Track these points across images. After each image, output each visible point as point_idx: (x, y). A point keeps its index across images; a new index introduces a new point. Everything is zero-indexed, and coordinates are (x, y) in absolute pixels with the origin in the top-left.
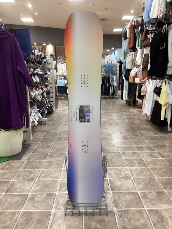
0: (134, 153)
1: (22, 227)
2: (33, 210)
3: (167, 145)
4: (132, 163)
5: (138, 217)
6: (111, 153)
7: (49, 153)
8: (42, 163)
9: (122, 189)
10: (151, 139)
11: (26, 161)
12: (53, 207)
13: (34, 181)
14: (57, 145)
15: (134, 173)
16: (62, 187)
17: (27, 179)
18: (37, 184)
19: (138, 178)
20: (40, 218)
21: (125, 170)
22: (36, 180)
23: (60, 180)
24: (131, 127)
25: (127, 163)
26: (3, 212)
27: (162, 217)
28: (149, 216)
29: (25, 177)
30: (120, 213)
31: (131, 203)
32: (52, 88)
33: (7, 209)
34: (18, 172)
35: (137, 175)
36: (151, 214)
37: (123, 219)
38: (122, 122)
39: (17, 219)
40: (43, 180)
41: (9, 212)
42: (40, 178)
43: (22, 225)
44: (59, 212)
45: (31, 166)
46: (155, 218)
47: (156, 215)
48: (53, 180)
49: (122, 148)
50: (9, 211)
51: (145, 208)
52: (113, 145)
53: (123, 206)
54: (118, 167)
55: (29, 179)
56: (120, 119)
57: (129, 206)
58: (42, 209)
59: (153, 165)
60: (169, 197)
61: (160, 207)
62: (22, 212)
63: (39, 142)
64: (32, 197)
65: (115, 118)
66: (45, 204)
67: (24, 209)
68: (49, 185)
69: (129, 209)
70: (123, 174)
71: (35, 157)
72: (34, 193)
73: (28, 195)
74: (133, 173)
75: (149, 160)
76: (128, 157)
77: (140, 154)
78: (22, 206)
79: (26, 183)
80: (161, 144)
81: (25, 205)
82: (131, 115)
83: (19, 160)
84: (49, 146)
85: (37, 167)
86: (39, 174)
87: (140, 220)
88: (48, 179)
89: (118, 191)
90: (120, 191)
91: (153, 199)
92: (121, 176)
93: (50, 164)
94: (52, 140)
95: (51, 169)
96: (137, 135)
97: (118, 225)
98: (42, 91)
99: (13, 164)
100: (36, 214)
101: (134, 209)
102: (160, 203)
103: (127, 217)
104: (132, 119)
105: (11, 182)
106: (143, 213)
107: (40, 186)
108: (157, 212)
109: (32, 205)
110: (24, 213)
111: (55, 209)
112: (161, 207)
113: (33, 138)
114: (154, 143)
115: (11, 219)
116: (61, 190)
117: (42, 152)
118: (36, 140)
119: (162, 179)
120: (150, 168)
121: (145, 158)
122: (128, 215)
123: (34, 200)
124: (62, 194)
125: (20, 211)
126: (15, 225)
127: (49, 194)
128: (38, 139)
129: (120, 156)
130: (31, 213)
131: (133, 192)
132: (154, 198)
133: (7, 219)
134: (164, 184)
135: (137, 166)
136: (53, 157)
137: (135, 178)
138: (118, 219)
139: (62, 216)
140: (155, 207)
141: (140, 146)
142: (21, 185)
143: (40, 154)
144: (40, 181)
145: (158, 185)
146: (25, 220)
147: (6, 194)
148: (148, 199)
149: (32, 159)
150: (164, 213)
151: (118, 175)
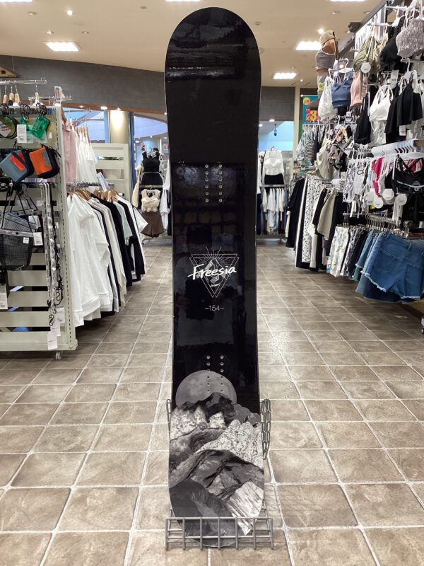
0: (328, 385)
2: (84, 530)
3: (409, 365)
4: (325, 412)
5: (344, 549)
6: (273, 382)
7: (118, 384)
8: (103, 409)
9: (302, 475)
10: (370, 349)
11: (63, 403)
12: (133, 523)
13: (82, 456)
14: (139, 363)
15: (331, 437)
16: (154, 471)
17: (65, 449)
18: (94, 463)
19: (339, 448)
20: (101, 551)
21: (307, 428)
22: (89, 452)
23: (148, 452)
24: (319, 318)
25: (314, 409)
26: (8, 535)
27: (403, 549)
28: (370, 547)
29: (62, 444)
30: (299, 539)
31: (324, 513)
33: (18, 528)
34: (44, 430)
35: (339, 440)
36: (376, 541)
37: (306, 553)
38: (295, 306)
39: (44, 555)
40: (105, 452)
41: (24, 535)
42: (99, 447)
44: (148, 535)
45: (75, 417)
46: (386, 552)
47: (387, 545)
48: (130, 453)
49: (298, 372)
50: (24, 532)
51: (360, 527)
52: (277, 364)
53: (305, 520)
54: (290, 419)
55: (72, 450)
57: (322, 519)
58: (104, 528)
59: (377, 415)
60: (419, 499)
61: (395, 523)
62: (57, 535)
63: (92, 355)
64: (79, 495)
65: (279, 296)
66: (114, 514)
67: (60, 528)
68: (120, 466)
69: (320, 528)
70: (302, 438)
71: (84, 393)
72: (84, 487)
73: (70, 490)
74: (327, 436)
75: (365, 402)
76: (314, 395)
77: (344, 387)
78: (57, 518)
79: (64, 460)
80: (394, 363)
81: (64, 518)
82: (319, 289)
84: (118, 366)
85: (91, 420)
86: (97, 437)
87: (348, 558)
88: (117, 450)
89: (292, 482)
90: (297, 481)
91: (380, 504)
92: (299, 445)
93: (123, 410)
94: (124, 349)
95: (126, 425)
99: (28, 412)
100: (92, 541)
101: (333, 528)
102: (397, 513)
103: (316, 550)
104: (319, 296)
105: (26, 458)
106: (356, 539)
107: (99, 467)
108: (390, 535)
109: (80, 516)
110: (63, 538)
111: (138, 526)
112: (400, 523)
113: (78, 344)
114: (379, 359)
115: (30, 553)
116: (152, 478)
117: (101, 379)
118: (85, 348)
119: (400, 453)
120: (370, 423)
121: (356, 398)
122: (320, 545)
123: (86, 505)
124: (154, 488)
125: (52, 531)
127: (122, 488)
129: (295, 393)
130: (79, 538)
131: (330, 485)
132: (381, 500)
133: (19, 552)
134: (404, 464)
135: (337, 419)
136: (129, 393)
137: (332, 449)
138: (294, 555)
139: (156, 546)
140: (385, 525)
141: (342, 366)
142: (51, 465)
143: (97, 386)
144: (99, 456)
145: (389, 467)
146: (63, 557)
147: (14, 488)
148: (366, 502)
149: (76, 399)
150: (408, 540)
151: (291, 440)
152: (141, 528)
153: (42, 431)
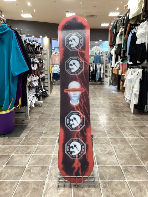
0: (118, 132)
1: (20, 194)
2: (30, 180)
3: (147, 126)
4: (116, 141)
5: (120, 188)
6: (98, 132)
7: (44, 132)
8: (38, 140)
9: (107, 163)
10: (133, 120)
11: (24, 138)
12: (47, 178)
13: (30, 156)
14: (51, 125)
15: (118, 150)
16: (55, 161)
17: (24, 153)
18: (34, 158)
19: (120, 154)
20: (35, 187)
21: (109, 147)
22: (32, 155)
23: (53, 154)
25: (112, 141)
26: (4, 181)
27: (141, 188)
28: (129, 187)
29: (23, 152)
30: (104, 184)
31: (114, 176)
32: (47, 75)
33: (7, 179)
34: (18, 147)
35: (120, 151)
36: (131, 185)
37: (107, 189)
38: (107, 105)
39: (16, 188)
40: (38, 154)
41: (11, 181)
42: (36, 153)
43: (20, 192)
44: (52, 182)
45: (28, 143)
46: (135, 189)
47: (135, 186)
48: (47, 155)
49: (107, 128)
50: (9, 180)
51: (126, 180)
52: (100, 125)
53: (107, 178)
55: (27, 154)
56: (106, 103)
57: (113, 178)
58: (37, 180)
59: (134, 143)
60: (147, 171)
61: (139, 179)
62: (20, 182)
63: (35, 122)
64: (29, 169)
65: (102, 102)
66: (40, 175)
67: (22, 180)
68: (43, 159)
69: (112, 181)
70: (107, 150)
71: (32, 135)
72: (30, 166)
73: (25, 167)
74: (116, 150)
75: (130, 138)
76: (112, 136)
77: (123, 133)
78: (21, 176)
79: (24, 157)
80: (141, 125)
81: (23, 176)
82: (116, 99)
83: (18, 137)
84: (44, 125)
85: (34, 144)
86: (35, 149)
87: (121, 191)
88: (42, 154)
89: (103, 165)
90: (105, 165)
91: (134, 173)
92: (106, 153)
93: (45, 140)
94: (46, 120)
95: (46, 145)
96: (121, 117)
97: (102, 195)
98: (38, 78)
99: (12, 141)
100: (32, 184)
101: (116, 181)
102: (139, 176)
103: (110, 188)
104: (116, 102)
105: (11, 156)
106: (124, 185)
107: (36, 159)
108: (137, 183)
109: (28, 175)
110: (22, 183)
112: (140, 179)
113: (30, 118)
114: (136, 124)
115: (11, 187)
116: (54, 163)
117: (38, 130)
118: (33, 120)
119: (142, 156)
120: (132, 146)
121: (127, 137)
122: (112, 186)
123: (31, 172)
124: (55, 167)
125: (19, 180)
126: (14, 192)
127: (44, 167)
128: (35, 119)
129: (106, 135)
130: (28, 183)
131: (116, 166)
132: (134, 171)
133: (7, 187)
134: (143, 159)
135: (120, 144)
136: (47, 135)
137: (118, 154)
138: (102, 189)
139: (55, 186)
140: (135, 180)
141: (123, 126)
142: (19, 159)
143: (36, 132)
144: (36, 156)
145: (138, 160)
146: (22, 189)
147: (7, 166)
148: (129, 172)
149: (29, 137)
150: (143, 185)
151: (103, 151)
152: (49, 180)
153: (17, 147)
